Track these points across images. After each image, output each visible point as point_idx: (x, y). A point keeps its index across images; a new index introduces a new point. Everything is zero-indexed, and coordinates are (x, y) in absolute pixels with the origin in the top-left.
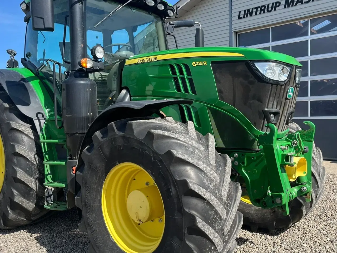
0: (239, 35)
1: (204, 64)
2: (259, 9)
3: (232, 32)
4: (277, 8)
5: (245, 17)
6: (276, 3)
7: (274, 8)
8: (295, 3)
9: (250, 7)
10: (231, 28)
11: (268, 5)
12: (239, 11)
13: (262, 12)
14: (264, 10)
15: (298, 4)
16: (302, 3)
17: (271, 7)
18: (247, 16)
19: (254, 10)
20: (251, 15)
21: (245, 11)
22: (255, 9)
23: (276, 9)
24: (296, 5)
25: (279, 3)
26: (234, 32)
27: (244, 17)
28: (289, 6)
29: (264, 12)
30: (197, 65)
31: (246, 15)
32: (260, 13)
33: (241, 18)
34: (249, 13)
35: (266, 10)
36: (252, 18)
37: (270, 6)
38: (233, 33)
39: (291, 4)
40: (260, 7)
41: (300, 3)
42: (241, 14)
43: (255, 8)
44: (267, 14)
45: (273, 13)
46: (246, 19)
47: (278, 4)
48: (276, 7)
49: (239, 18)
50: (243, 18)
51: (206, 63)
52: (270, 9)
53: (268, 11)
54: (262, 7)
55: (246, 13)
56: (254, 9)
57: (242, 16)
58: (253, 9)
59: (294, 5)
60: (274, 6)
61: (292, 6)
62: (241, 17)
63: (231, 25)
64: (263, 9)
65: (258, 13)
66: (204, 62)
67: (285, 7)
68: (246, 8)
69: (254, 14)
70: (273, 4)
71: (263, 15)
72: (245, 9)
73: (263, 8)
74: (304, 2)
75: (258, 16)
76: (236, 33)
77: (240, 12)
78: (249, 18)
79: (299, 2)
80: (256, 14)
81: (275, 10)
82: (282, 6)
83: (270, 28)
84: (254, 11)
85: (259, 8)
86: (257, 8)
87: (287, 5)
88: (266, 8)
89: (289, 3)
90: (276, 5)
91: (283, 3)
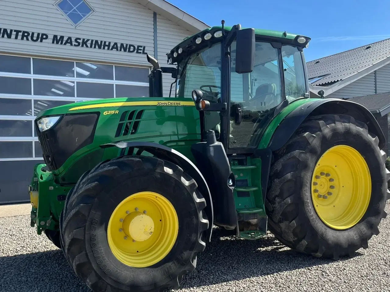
2: (20, 34)
4: (44, 40)
6: (43, 35)
7: (40, 39)
8: (64, 42)
9: (8, 28)
11: (33, 34)
13: (25, 38)
14: (27, 37)
15: (67, 44)
16: (72, 45)
17: (36, 36)
18: (3, 36)
20: (9, 36)
21: (1, 29)
22: (14, 31)
23: (43, 41)
24: (65, 44)
25: (46, 36)
28: (57, 43)
29: (28, 39)
32: (22, 39)
34: (5, 33)
35: (30, 38)
36: (9, 40)
39: (60, 42)
40: (22, 32)
43: (15, 31)
44: (30, 42)
45: (38, 43)
47: (44, 37)
52: (35, 39)
53: (32, 40)
54: (24, 32)
55: (2, 32)
58: (11, 31)
59: (63, 44)
60: (40, 36)
64: (25, 35)
65: (20, 37)
67: (53, 42)
68: (3, 27)
69: (13, 36)
70: (38, 34)
71: (25, 42)
74: (73, 45)
75: (19, 41)
78: (6, 39)
79: (69, 43)
80: (16, 38)
81: (41, 41)
82: (50, 40)
83: (30, 58)
84: (13, 33)
86: (18, 32)
87: (55, 41)
88: (31, 35)
89: (57, 40)
90: (42, 37)
91: (51, 37)
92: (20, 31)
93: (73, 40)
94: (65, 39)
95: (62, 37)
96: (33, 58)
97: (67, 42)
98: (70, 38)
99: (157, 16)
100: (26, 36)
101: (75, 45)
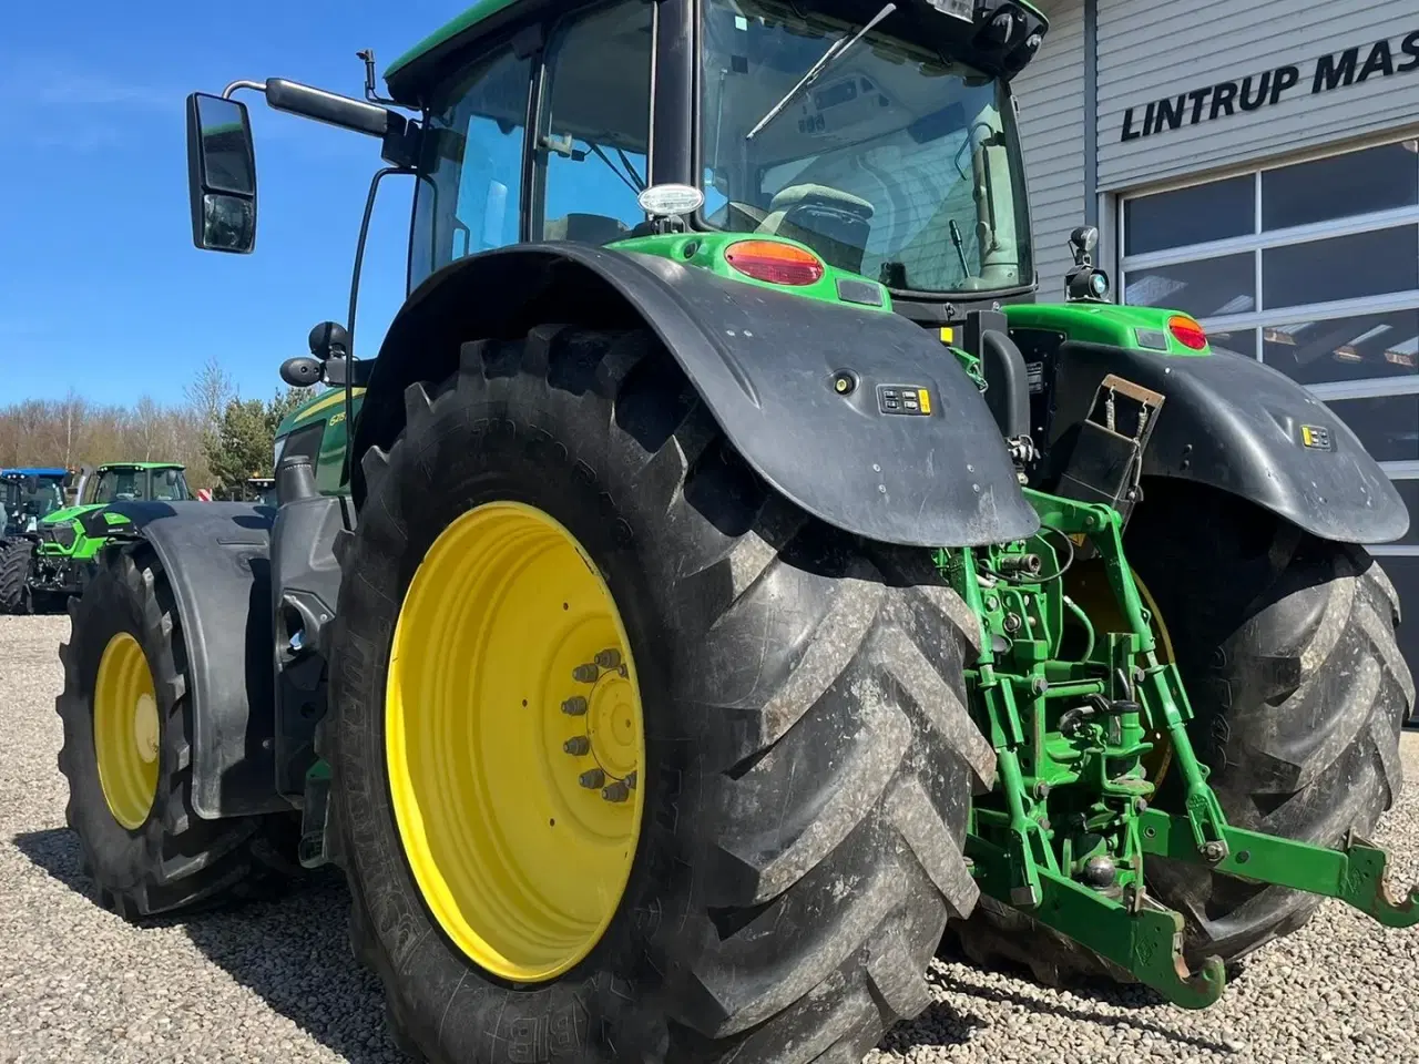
0: (1127, 203)
2: (1208, 99)
3: (1097, 195)
4: (1284, 94)
5: (1152, 130)
6: (1280, 72)
7: (1269, 95)
8: (1357, 73)
9: (1171, 93)
10: (1092, 178)
11: (1247, 82)
12: (1127, 107)
13: (1222, 110)
14: (1228, 103)
15: (1371, 75)
16: (1388, 71)
17: (1258, 88)
18: (1158, 129)
19: (1189, 104)
20: (1175, 123)
21: (1151, 107)
22: (1191, 98)
23: (1281, 99)
24: (1363, 78)
25: (1293, 71)
26: (1103, 195)
27: (1146, 132)
28: (1332, 85)
29: (1230, 111)
31: (1153, 125)
32: (1214, 115)
33: (1137, 135)
34: (1165, 115)
35: (1236, 104)
36: (1175, 136)
37: (1255, 86)
38: (1102, 200)
39: (1343, 75)
40: (1213, 89)
41: (1381, 72)
42: (1133, 121)
43: (1193, 95)
44: (1241, 118)
45: (1266, 111)
46: (1153, 141)
47: (1286, 78)
48: (1279, 87)
49: (1127, 136)
50: (1141, 134)
52: (1252, 99)
53: (1246, 106)
54: (1219, 88)
55: (1155, 114)
56: (1187, 99)
57: (1138, 127)
58: (1181, 99)
59: (1355, 78)
60: (1271, 84)
61: (1348, 82)
62: (1132, 131)
63: (1092, 164)
64: (1225, 98)
65: (1205, 113)
67: (1316, 89)
68: (1156, 96)
69: (1187, 118)
70: (1266, 76)
71: (1224, 122)
72: (1150, 101)
73: (1225, 94)
74: (1395, 68)
75: (1206, 127)
76: (1116, 196)
77: (1129, 113)
78: (1168, 135)
79: (1377, 68)
80: (1195, 120)
81: (1274, 100)
82: (1305, 85)
83: (1254, 175)
84: (1186, 107)
85: (1209, 93)
86: (1198, 96)
87: (1324, 81)
88: (1239, 93)
89: (1333, 72)
90: (1280, 81)
91: (1308, 71)
92: (1207, 91)
93: (1395, 47)
94: (1363, 57)
95: (1351, 55)
96: (1263, 173)
97: (1370, 66)
98: (1382, 47)
100: (1224, 101)
101: (1403, 68)
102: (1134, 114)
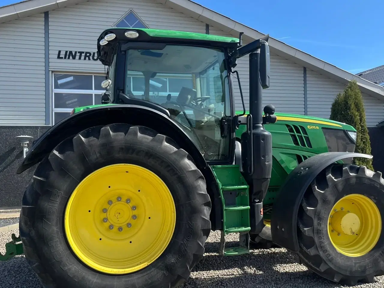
1: (317, 128)
3: (49, 71)
9: (74, 50)
10: (47, 65)
13: (87, 58)
18: (69, 58)
19: (78, 54)
20: (74, 58)
21: (66, 52)
30: (312, 128)
33: (62, 58)
36: (74, 61)
40: (85, 53)
43: (79, 52)
44: (92, 61)
46: (66, 61)
50: (64, 58)
51: (318, 128)
52: (95, 58)
54: (87, 53)
55: (68, 54)
58: (76, 52)
63: (47, 62)
66: (317, 127)
69: (77, 57)
71: (87, 61)
72: (67, 50)
75: (83, 61)
76: (52, 72)
77: (60, 52)
78: (71, 60)
80: (80, 58)
83: (92, 75)
85: (84, 53)
86: (81, 53)
92: (83, 53)
96: (94, 76)
99: (210, 28)
100: (88, 56)
102: (61, 52)
